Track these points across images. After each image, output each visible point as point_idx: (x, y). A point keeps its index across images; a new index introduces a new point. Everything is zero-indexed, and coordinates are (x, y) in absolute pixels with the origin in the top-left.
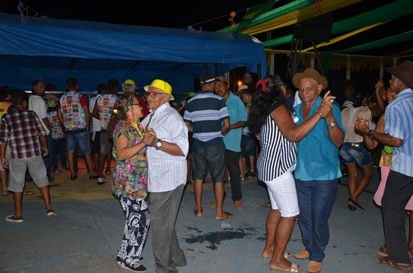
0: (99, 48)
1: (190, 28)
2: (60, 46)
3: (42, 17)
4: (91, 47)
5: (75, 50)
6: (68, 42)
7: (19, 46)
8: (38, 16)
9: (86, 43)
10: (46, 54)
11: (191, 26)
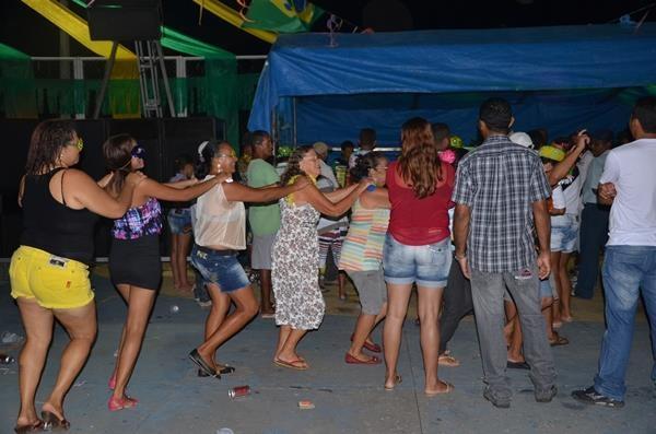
0: (446, 74)
1: (626, 20)
2: (386, 76)
3: (364, 32)
4: (433, 73)
5: (409, 80)
6: (398, 67)
7: (328, 81)
8: (358, 31)
9: (425, 68)
10: (365, 91)
11: (627, 17)
